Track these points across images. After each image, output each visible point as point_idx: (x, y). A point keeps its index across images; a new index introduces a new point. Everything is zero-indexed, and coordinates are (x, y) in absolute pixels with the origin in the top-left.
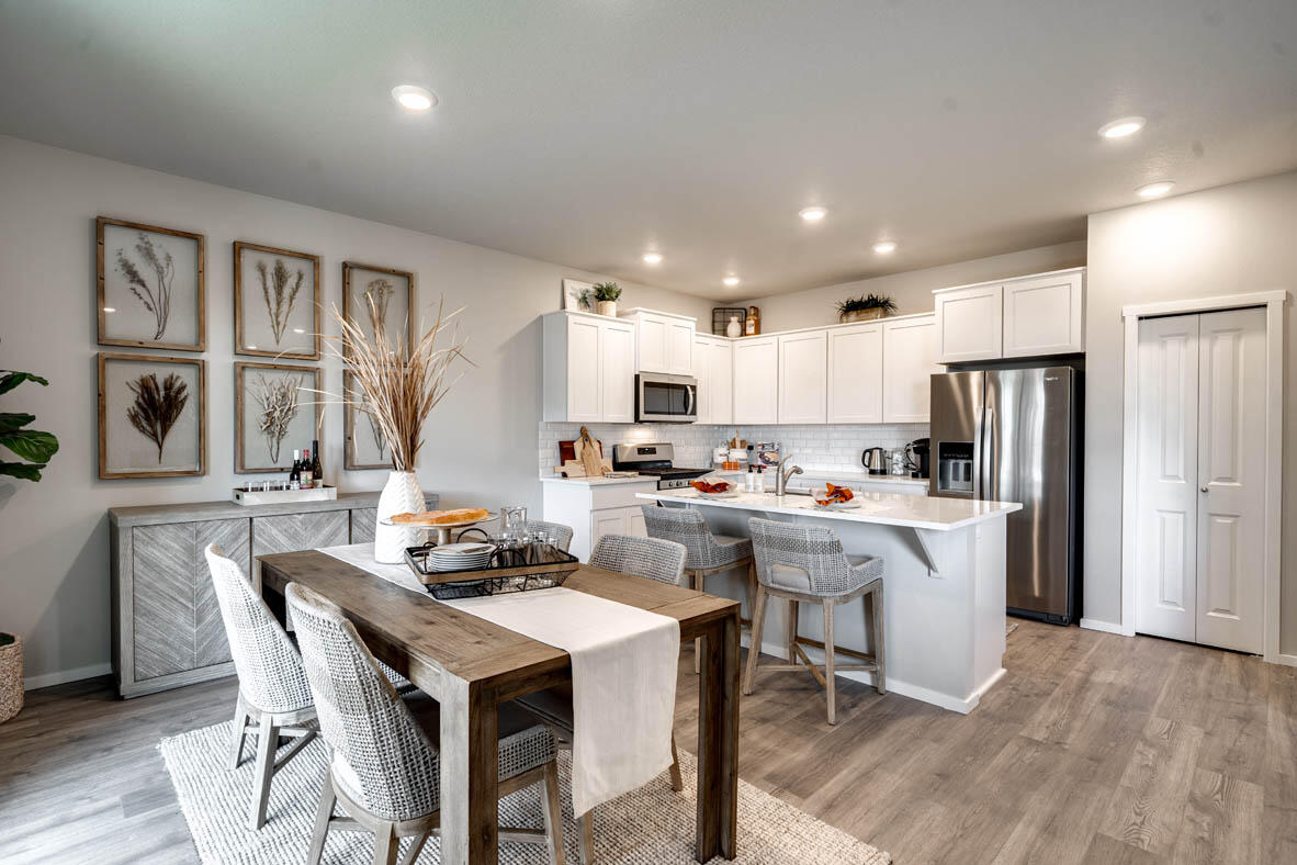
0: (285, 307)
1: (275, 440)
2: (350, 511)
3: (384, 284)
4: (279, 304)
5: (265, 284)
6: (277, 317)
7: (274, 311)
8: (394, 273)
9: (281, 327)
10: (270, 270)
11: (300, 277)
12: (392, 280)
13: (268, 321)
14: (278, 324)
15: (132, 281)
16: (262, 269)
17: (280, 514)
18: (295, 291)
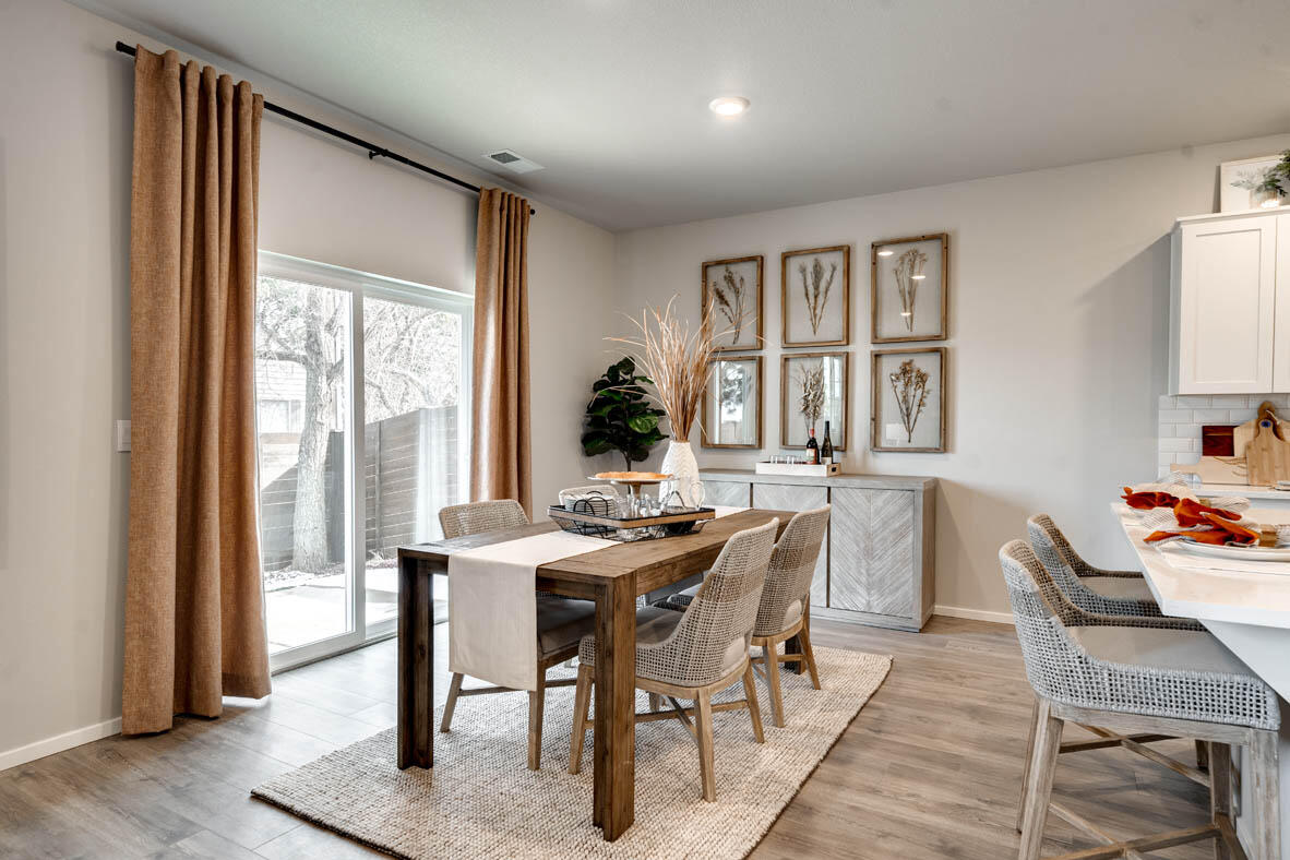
0: (821, 298)
1: (811, 420)
2: (829, 488)
3: (915, 253)
4: (816, 297)
5: (805, 283)
6: (815, 309)
7: (812, 305)
8: (924, 238)
9: (818, 318)
10: (810, 269)
11: (834, 269)
12: (922, 247)
13: (808, 314)
14: (815, 316)
15: (721, 303)
16: (803, 270)
17: (774, 483)
18: (829, 284)
